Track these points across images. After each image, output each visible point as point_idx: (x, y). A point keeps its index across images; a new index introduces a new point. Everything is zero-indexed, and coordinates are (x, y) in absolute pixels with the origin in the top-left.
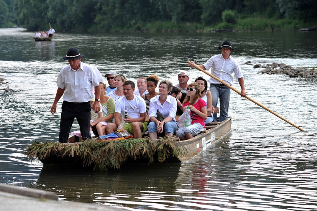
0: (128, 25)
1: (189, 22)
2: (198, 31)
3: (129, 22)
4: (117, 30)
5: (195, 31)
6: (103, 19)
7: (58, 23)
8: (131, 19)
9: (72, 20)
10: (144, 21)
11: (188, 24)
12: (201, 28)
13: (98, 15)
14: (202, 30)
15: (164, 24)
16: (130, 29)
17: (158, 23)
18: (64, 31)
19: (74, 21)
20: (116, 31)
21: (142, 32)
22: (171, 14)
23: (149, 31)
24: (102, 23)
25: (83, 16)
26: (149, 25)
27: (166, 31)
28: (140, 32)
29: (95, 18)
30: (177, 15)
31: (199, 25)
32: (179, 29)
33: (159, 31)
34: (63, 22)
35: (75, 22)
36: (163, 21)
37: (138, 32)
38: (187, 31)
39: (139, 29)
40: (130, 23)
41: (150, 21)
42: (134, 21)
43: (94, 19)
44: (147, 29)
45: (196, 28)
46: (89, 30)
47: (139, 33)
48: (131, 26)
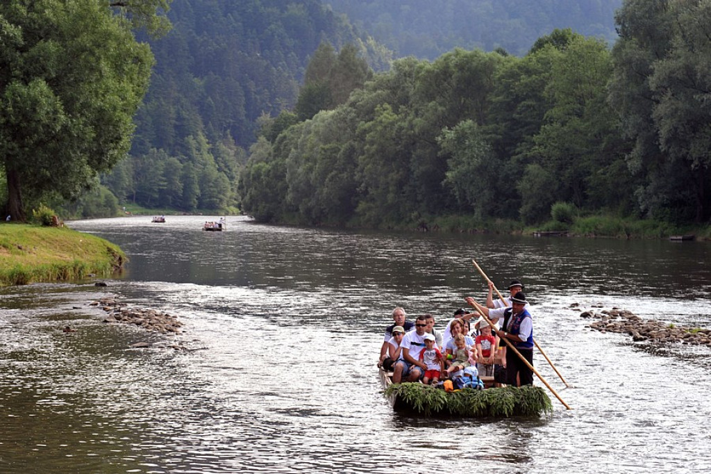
0: (408, 219)
1: (501, 218)
2: (514, 233)
3: (408, 214)
4: (390, 225)
5: (509, 233)
6: (370, 209)
7: (301, 211)
8: (411, 210)
9: (322, 207)
10: (433, 213)
11: (499, 221)
12: (518, 229)
13: (361, 202)
14: (520, 232)
15: (461, 219)
16: (410, 225)
17: (452, 218)
18: (310, 224)
19: (325, 209)
20: (389, 228)
21: (427, 230)
22: (474, 204)
23: (439, 230)
24: (368, 214)
25: (339, 203)
26: (439, 220)
27: (465, 231)
28: (425, 230)
29: (358, 206)
30: (483, 207)
31: (515, 224)
32: (486, 228)
33: (453, 230)
34: (308, 211)
35: (327, 210)
36: (461, 215)
37: (421, 230)
38: (498, 233)
39: (423, 225)
40: (410, 216)
41: (441, 215)
42: (416, 213)
43: (355, 207)
44: (437, 226)
45: (512, 227)
46: (348, 224)
47: (424, 232)
48: (411, 220)
